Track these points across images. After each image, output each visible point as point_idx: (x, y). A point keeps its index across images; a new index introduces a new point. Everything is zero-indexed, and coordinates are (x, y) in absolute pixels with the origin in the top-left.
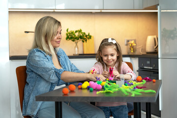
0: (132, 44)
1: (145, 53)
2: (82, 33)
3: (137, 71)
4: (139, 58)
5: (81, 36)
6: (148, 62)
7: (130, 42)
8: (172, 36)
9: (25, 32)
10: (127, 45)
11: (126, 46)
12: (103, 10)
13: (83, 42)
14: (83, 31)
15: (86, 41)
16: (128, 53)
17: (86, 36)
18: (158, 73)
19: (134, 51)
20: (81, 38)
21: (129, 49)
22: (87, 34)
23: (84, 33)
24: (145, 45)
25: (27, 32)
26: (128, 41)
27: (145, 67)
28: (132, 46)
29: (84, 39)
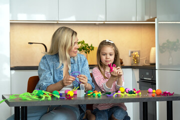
0: (135, 56)
1: (149, 65)
2: (84, 44)
3: (138, 82)
4: (139, 69)
5: (83, 47)
6: (147, 74)
7: (134, 53)
8: (175, 47)
9: (29, 43)
10: (130, 56)
11: (130, 58)
12: (106, 21)
13: (86, 53)
14: (85, 43)
15: (89, 52)
16: (132, 64)
17: (89, 47)
18: (155, 84)
19: (138, 63)
20: (84, 50)
21: (132, 60)
22: (90, 46)
23: (87, 45)
24: (149, 57)
25: (31, 43)
26: (132, 52)
27: (145, 79)
28: (136, 58)
29: (86, 50)
